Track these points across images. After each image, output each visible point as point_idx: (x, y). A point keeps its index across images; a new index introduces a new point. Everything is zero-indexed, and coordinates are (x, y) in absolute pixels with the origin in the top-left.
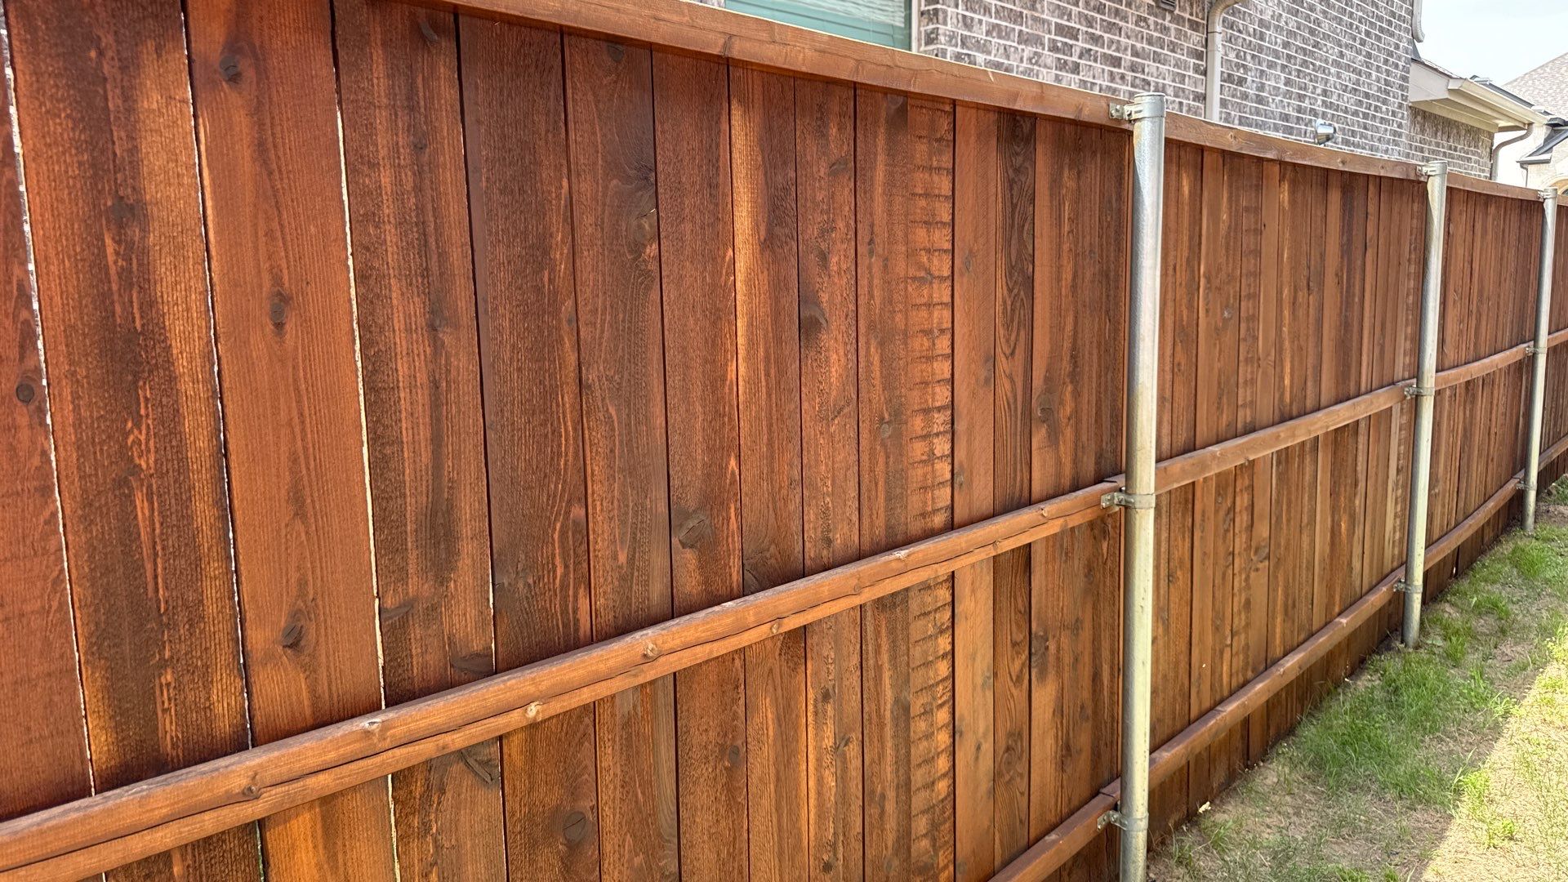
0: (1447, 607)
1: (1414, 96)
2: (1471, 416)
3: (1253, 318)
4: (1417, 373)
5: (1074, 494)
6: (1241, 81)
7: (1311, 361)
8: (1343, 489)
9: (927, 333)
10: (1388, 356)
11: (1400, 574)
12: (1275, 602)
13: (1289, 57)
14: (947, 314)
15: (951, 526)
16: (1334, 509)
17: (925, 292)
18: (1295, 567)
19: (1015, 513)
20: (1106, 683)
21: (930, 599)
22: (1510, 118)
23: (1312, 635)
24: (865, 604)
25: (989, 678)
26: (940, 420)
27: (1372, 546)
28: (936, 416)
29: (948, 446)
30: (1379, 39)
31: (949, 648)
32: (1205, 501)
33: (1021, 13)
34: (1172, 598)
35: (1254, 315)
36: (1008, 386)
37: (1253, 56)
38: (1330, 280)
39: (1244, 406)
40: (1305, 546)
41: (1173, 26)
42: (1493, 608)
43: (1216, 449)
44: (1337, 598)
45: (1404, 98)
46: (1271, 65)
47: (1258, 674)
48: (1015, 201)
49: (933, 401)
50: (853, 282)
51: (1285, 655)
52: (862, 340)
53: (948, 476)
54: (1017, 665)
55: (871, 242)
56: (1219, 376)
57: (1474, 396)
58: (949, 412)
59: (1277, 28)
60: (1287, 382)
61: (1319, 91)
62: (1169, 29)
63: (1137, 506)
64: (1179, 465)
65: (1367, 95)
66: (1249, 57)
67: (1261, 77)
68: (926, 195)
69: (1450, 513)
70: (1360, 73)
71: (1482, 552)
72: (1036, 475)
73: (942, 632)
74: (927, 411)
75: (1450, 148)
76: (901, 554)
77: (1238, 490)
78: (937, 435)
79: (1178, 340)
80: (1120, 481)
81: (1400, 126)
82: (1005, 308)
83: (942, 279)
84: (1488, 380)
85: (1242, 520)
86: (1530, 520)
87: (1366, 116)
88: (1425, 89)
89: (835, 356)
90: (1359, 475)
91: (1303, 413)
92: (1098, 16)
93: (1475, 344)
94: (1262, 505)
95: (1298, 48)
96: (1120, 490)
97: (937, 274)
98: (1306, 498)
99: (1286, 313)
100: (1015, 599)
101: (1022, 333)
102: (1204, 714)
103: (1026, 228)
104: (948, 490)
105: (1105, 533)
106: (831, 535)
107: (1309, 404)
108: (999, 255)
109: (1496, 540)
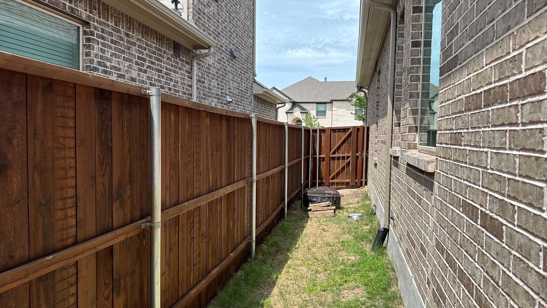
0: (264, 245)
1: (255, 92)
2: (268, 187)
3: (199, 160)
4: (251, 176)
5: (131, 225)
6: (203, 82)
7: (218, 173)
8: (230, 212)
9: (64, 168)
10: (243, 171)
11: (249, 237)
12: (209, 251)
13: (218, 77)
14: (73, 161)
15: (76, 243)
16: (228, 219)
17: (62, 153)
18: (215, 239)
19: (105, 235)
20: (145, 292)
21: (66, 273)
22: (280, 101)
23: (222, 261)
24: (32, 281)
25: (94, 300)
26: (70, 202)
27: (241, 229)
28: (68, 200)
29: (75, 212)
30: (244, 74)
31: (75, 291)
32: (183, 221)
33: (124, 50)
34: (171, 257)
35: (199, 159)
36: (102, 187)
37: (207, 75)
38: (224, 148)
39: (196, 188)
40: (219, 232)
41: (180, 62)
42: (275, 244)
43: (186, 204)
44: (230, 247)
45: (252, 92)
46: (213, 78)
47: (203, 277)
48: (103, 120)
49: (67, 195)
50: (26, 149)
51: (213, 269)
52: (30, 173)
53: (74, 223)
54: (107, 292)
55: (35, 134)
56: (187, 179)
57: (269, 181)
58: (75, 199)
59: (214, 67)
60: (211, 180)
61: (227, 88)
62: (178, 63)
63: (155, 227)
64: (172, 210)
65: (241, 90)
66: (205, 75)
67: (209, 82)
68: (62, 117)
69: (264, 216)
70: (239, 84)
71: (274, 227)
72: (115, 219)
73: (71, 286)
74: (63, 199)
75: (265, 108)
76: (50, 258)
77: (195, 216)
78: (69, 208)
79: (171, 168)
80: (149, 218)
81: (251, 100)
82: (100, 159)
83: (70, 148)
84: (273, 176)
85: (196, 226)
86: (286, 216)
87: (241, 97)
88: (257, 91)
89: (16, 180)
90: (235, 207)
91: (217, 189)
92: (153, 55)
93: (268, 166)
94: (204, 220)
95: (221, 74)
96: (149, 222)
97: (68, 146)
98: (218, 216)
99: (210, 158)
100: (106, 267)
101: (108, 168)
102: (184, 296)
103: (109, 129)
104: (75, 229)
105: (144, 237)
106: (13, 254)
107: (218, 186)
108: (97, 139)
109: (277, 223)
